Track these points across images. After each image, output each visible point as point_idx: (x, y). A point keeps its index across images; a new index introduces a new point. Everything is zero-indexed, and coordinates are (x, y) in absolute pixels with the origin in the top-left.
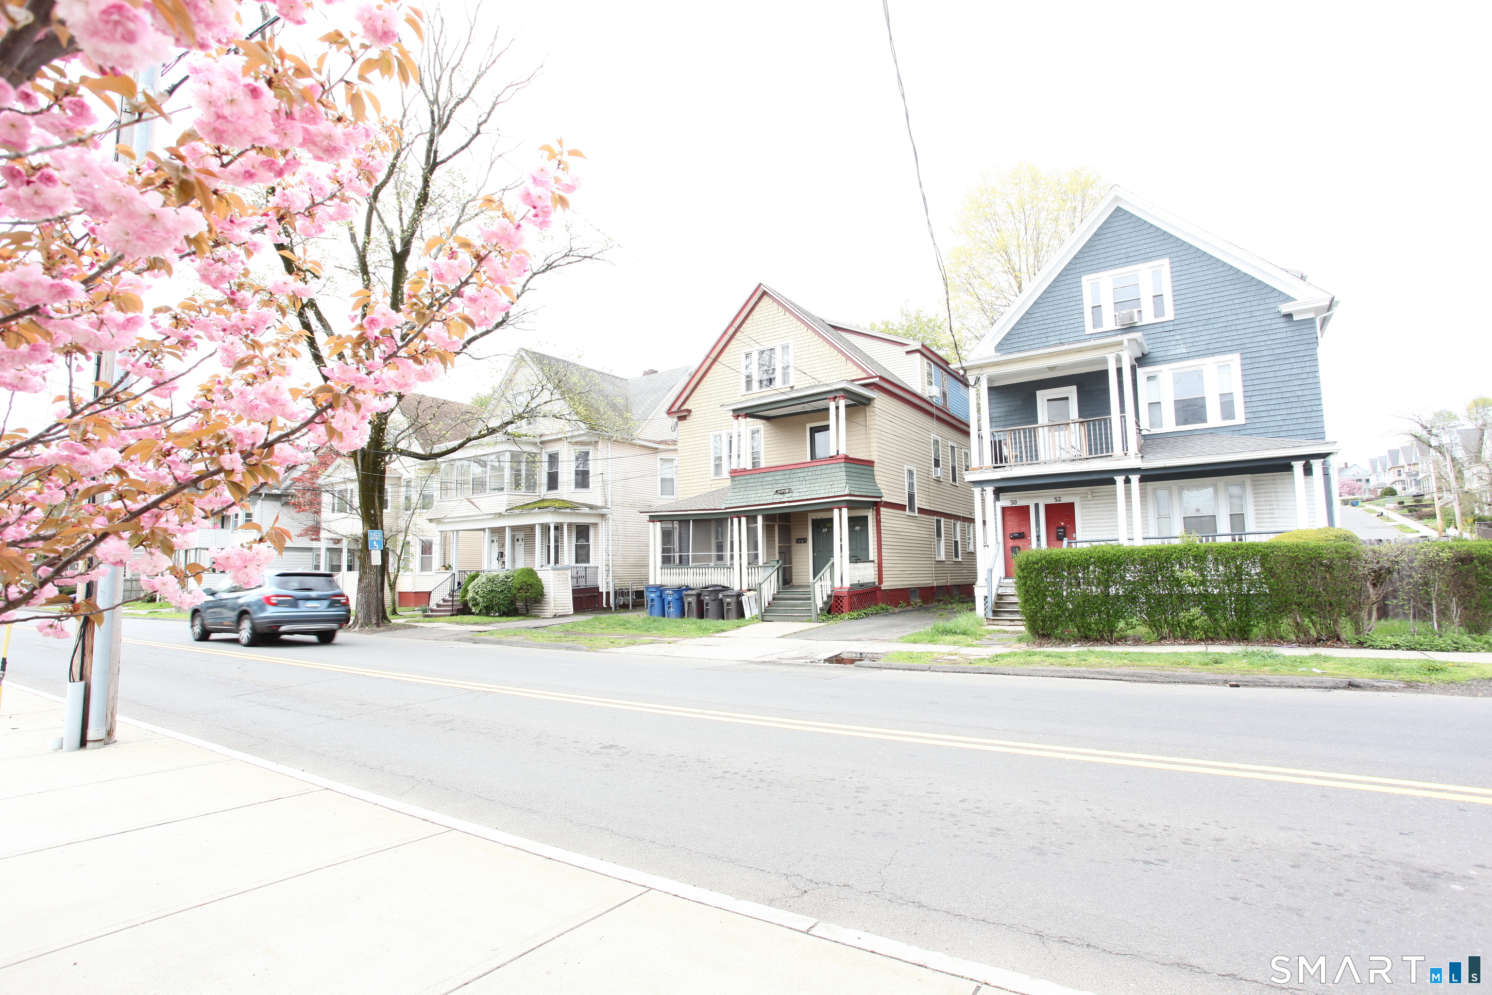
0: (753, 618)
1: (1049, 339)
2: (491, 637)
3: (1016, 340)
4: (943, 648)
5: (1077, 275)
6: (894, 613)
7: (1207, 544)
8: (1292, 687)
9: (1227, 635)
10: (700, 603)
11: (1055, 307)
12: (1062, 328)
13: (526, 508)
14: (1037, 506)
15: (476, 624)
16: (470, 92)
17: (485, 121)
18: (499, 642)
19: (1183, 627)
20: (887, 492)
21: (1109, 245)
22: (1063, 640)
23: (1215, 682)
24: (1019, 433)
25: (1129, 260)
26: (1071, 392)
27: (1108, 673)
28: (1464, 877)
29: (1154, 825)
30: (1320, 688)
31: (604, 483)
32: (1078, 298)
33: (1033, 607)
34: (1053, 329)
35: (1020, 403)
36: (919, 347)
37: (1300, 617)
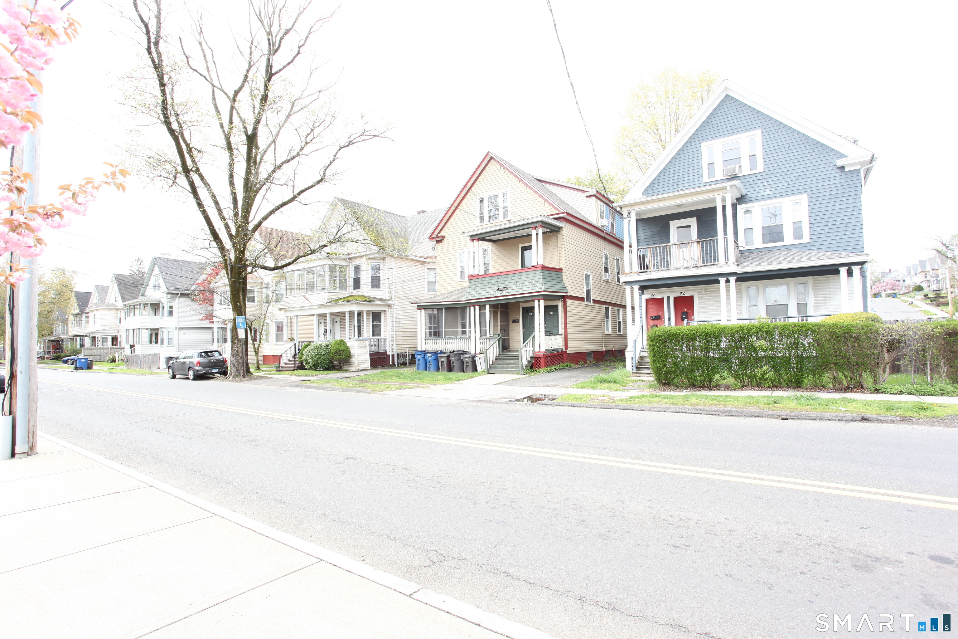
0: (482, 372)
1: (679, 186)
2: (311, 384)
3: (657, 187)
4: (600, 392)
5: (698, 142)
6: (575, 368)
7: (776, 323)
8: (823, 420)
9: (787, 384)
10: (449, 362)
11: (683, 164)
12: (687, 178)
13: (339, 301)
14: (669, 298)
15: (307, 375)
16: (293, 25)
17: (303, 45)
18: (316, 388)
19: (758, 379)
20: (571, 289)
21: (720, 121)
22: (678, 387)
23: (772, 416)
24: (656, 250)
25: (734, 131)
26: (693, 222)
27: (701, 410)
28: (896, 561)
29: (690, 519)
30: (842, 420)
31: (390, 285)
32: (699, 158)
33: (659, 365)
34: (682, 180)
35: (658, 229)
36: (595, 193)
37: (836, 373)
